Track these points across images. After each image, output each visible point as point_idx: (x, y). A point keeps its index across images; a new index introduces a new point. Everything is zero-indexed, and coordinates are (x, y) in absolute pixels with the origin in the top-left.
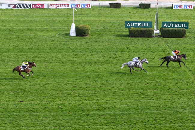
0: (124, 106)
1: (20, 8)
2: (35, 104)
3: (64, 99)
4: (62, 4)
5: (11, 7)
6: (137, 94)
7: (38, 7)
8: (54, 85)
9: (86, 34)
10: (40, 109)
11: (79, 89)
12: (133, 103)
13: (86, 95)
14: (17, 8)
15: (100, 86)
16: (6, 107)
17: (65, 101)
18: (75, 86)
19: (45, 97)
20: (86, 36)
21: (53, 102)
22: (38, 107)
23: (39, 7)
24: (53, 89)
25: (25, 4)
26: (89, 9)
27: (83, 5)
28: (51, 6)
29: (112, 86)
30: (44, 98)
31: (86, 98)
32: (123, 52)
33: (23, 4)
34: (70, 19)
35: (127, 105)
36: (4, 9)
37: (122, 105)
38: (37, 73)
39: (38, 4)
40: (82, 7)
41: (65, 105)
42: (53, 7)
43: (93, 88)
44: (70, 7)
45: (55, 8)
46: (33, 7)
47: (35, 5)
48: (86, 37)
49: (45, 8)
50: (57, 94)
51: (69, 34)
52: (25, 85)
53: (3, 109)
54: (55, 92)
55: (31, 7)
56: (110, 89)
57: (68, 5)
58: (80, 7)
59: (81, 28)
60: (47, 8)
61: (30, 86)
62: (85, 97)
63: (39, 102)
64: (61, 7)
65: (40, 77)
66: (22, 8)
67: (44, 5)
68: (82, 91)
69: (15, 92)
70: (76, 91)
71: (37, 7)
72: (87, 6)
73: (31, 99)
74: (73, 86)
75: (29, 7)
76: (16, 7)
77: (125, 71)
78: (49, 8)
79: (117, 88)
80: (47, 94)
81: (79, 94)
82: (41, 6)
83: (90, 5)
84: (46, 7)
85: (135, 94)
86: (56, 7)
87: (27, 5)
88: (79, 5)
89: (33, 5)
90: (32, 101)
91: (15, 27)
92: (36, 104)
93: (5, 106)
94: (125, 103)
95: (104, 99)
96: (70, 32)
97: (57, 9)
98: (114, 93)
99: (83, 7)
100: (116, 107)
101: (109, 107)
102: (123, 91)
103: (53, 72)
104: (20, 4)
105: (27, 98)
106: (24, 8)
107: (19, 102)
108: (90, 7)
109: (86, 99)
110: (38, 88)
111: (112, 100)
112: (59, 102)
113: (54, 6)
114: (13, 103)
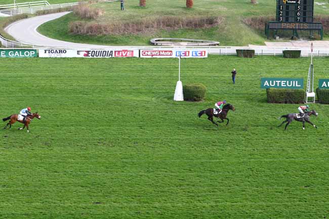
0: (260, 211)
1: (95, 57)
2: (119, 207)
3: (166, 200)
4: (162, 51)
5: (82, 55)
6: (280, 192)
7: (124, 55)
8: (149, 178)
9: (199, 98)
10: (127, 215)
11: (188, 185)
12: (274, 207)
13: (199, 195)
14: (91, 57)
15: (222, 180)
16: (73, 212)
17: (167, 203)
18: (182, 180)
19: (135, 196)
20: (200, 100)
21: (147, 204)
22: (124, 212)
23: (126, 55)
24: (149, 185)
25: (103, 50)
26: (204, 58)
27: (194, 53)
28: (144, 53)
29: (241, 180)
30: (133, 198)
31: (200, 198)
32: (258, 126)
33: (101, 50)
34: (174, 75)
35: (264, 209)
36: (71, 58)
37: (256, 209)
38: (122, 159)
39: (125, 51)
40: (192, 56)
41: (167, 209)
42: (147, 55)
43: (211, 183)
44: (174, 56)
45: (150, 57)
46: (116, 55)
47: (119, 52)
48: (199, 102)
49: (134, 57)
50: (154, 192)
51: (173, 97)
52: (104, 177)
53: (69, 214)
54: (151, 190)
55: (113, 56)
56: (237, 185)
57: (171, 51)
58: (190, 56)
59: (192, 89)
60: (138, 56)
61: (112, 178)
62: (198, 197)
63: (125, 204)
64: (160, 55)
65: (127, 165)
66: (99, 57)
67: (132, 51)
68: (193, 188)
69: (89, 189)
70: (184, 188)
71: (122, 55)
72: (201, 54)
73: (113, 199)
74: (180, 180)
75: (110, 55)
76: (90, 55)
77: (261, 156)
78: (141, 56)
79: (248, 183)
80: (139, 191)
81: (189, 192)
82: (128, 54)
83: (205, 52)
84: (136, 54)
85: (277, 192)
86: (152, 56)
87: (106, 52)
88: (189, 52)
89: (115, 52)
90: (115, 202)
91: (88, 86)
92: (122, 208)
93: (73, 210)
94: (261, 207)
95: (228, 200)
96: (175, 95)
97: (154, 58)
98: (244, 191)
99: (194, 55)
100: (247, 213)
101: (236, 213)
102: (257, 187)
103: (147, 157)
104: (96, 51)
105: (106, 198)
106: (101, 57)
107: (93, 203)
108: (206, 56)
109: (199, 200)
110: (124, 183)
111: (241, 202)
112: (157, 205)
113: (149, 53)
114: (84, 205)
